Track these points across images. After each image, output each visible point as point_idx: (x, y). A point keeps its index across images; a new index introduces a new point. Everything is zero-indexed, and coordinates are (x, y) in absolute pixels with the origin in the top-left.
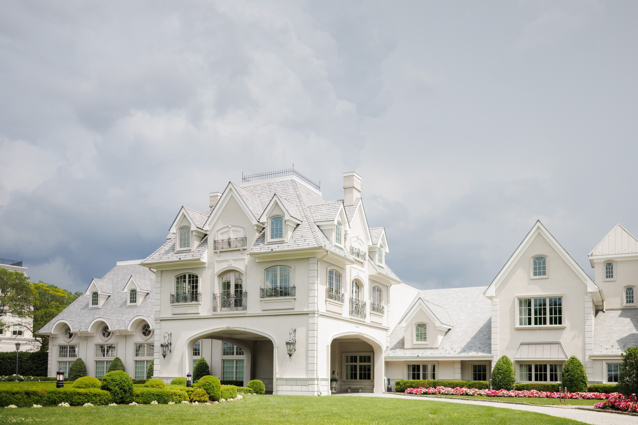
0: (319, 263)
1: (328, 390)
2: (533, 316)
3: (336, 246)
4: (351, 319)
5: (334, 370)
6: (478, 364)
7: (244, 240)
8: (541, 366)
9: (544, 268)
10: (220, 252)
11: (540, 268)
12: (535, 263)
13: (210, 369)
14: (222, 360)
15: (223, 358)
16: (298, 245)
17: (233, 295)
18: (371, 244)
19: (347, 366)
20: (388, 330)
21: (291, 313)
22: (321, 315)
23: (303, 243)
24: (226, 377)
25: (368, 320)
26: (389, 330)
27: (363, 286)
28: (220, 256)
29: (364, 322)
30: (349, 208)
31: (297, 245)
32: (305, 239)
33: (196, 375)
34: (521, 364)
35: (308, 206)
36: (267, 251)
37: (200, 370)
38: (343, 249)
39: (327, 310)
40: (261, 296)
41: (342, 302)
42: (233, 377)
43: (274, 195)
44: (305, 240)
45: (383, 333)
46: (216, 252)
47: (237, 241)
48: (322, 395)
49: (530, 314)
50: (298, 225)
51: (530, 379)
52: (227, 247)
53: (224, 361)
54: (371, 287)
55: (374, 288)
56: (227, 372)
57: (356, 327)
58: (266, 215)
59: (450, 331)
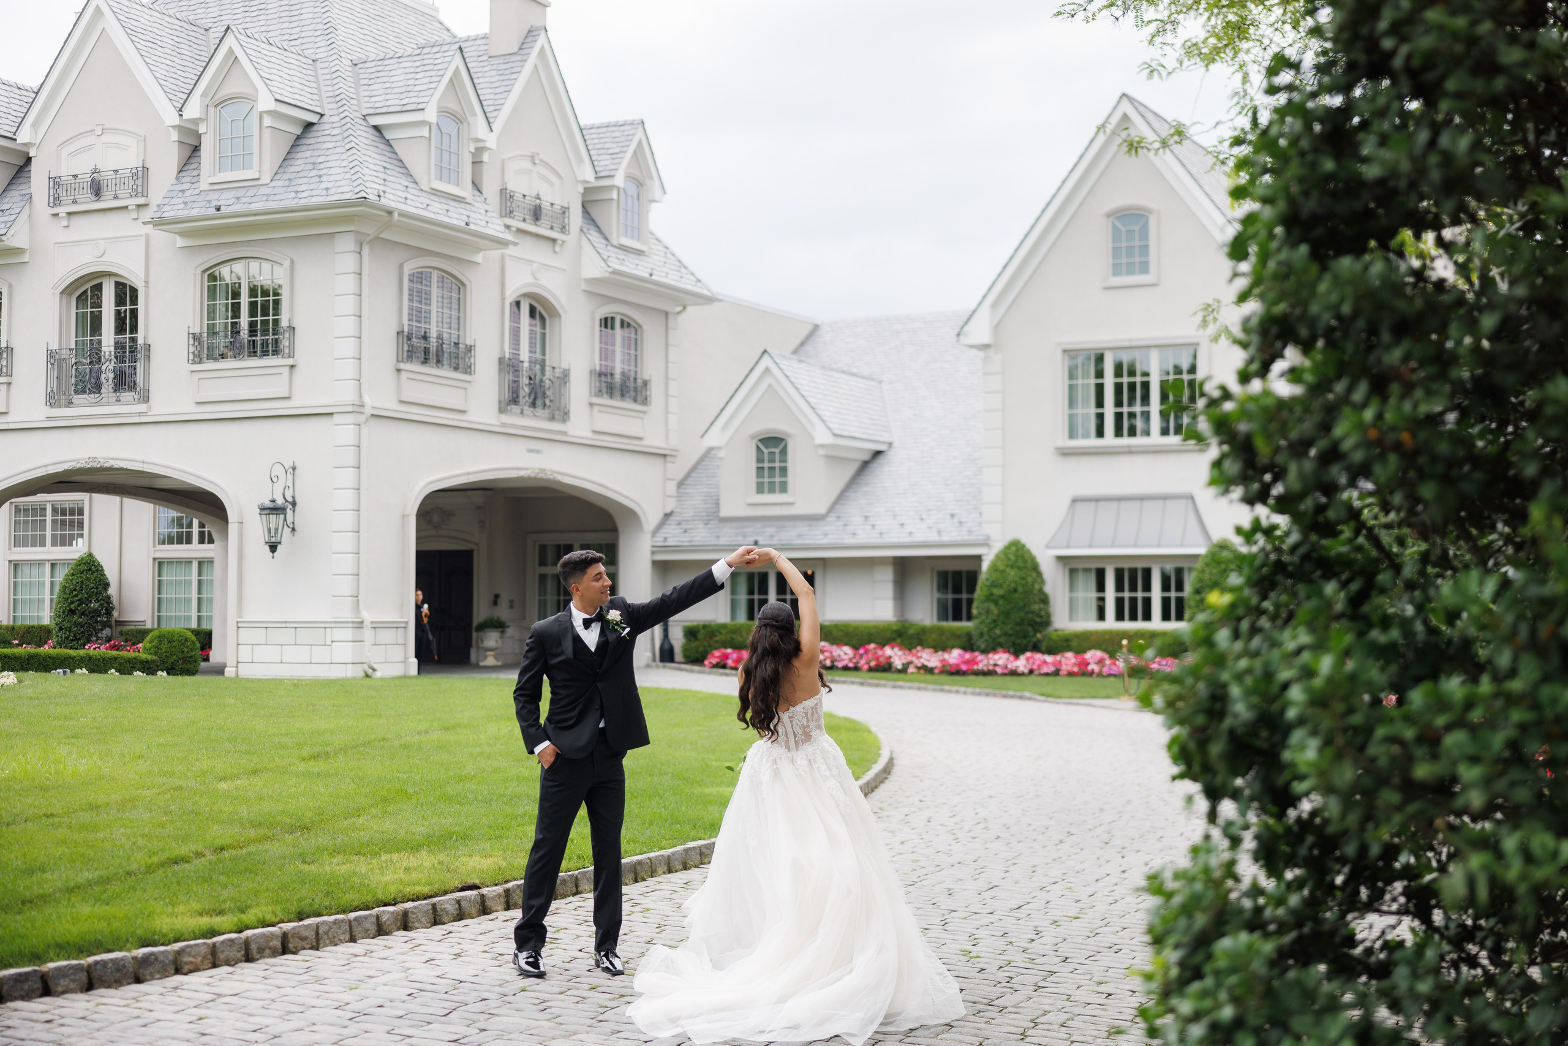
0: (366, 250)
1: (406, 658)
2: (1109, 410)
3: (436, 193)
4: (504, 425)
5: (497, 592)
6: (951, 567)
7: (142, 174)
8: (1133, 572)
9: (1145, 249)
10: (69, 214)
11: (1130, 250)
12: (1116, 235)
13: (112, 591)
14: (154, 559)
15: (158, 555)
16: (296, 192)
17: (110, 352)
18: (589, 176)
19: (543, 578)
20: (669, 459)
21: (280, 413)
22: (373, 415)
23: (311, 187)
24: (169, 618)
25: (579, 425)
26: (674, 456)
27: (559, 316)
28: (68, 227)
29: (565, 433)
30: (501, 61)
31: (293, 195)
32: (321, 172)
33: (64, 612)
34: (1072, 566)
35: (354, 62)
36: (203, 212)
37: (76, 596)
38: (467, 201)
39: (403, 399)
40: (191, 357)
41: (466, 372)
42: (190, 617)
43: (226, 31)
44: (320, 176)
45: (651, 469)
46: (56, 215)
47: (118, 180)
48: (378, 674)
49: (1100, 403)
50: (309, 125)
51: (1101, 616)
52: (88, 200)
53: (160, 564)
54: (593, 319)
55: (607, 323)
56: (169, 600)
57: (531, 451)
58: (204, 95)
59: (881, 460)
